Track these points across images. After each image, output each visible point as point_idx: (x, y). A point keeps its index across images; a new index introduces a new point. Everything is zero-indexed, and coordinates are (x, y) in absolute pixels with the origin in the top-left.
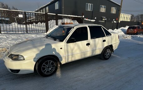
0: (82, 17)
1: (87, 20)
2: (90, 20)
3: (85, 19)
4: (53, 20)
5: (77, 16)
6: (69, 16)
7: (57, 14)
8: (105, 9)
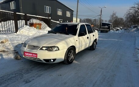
0: (49, 18)
1: (53, 21)
2: (56, 22)
3: (52, 20)
4: (11, 21)
5: (44, 17)
6: (38, 16)
7: (26, 15)
8: (62, 12)
